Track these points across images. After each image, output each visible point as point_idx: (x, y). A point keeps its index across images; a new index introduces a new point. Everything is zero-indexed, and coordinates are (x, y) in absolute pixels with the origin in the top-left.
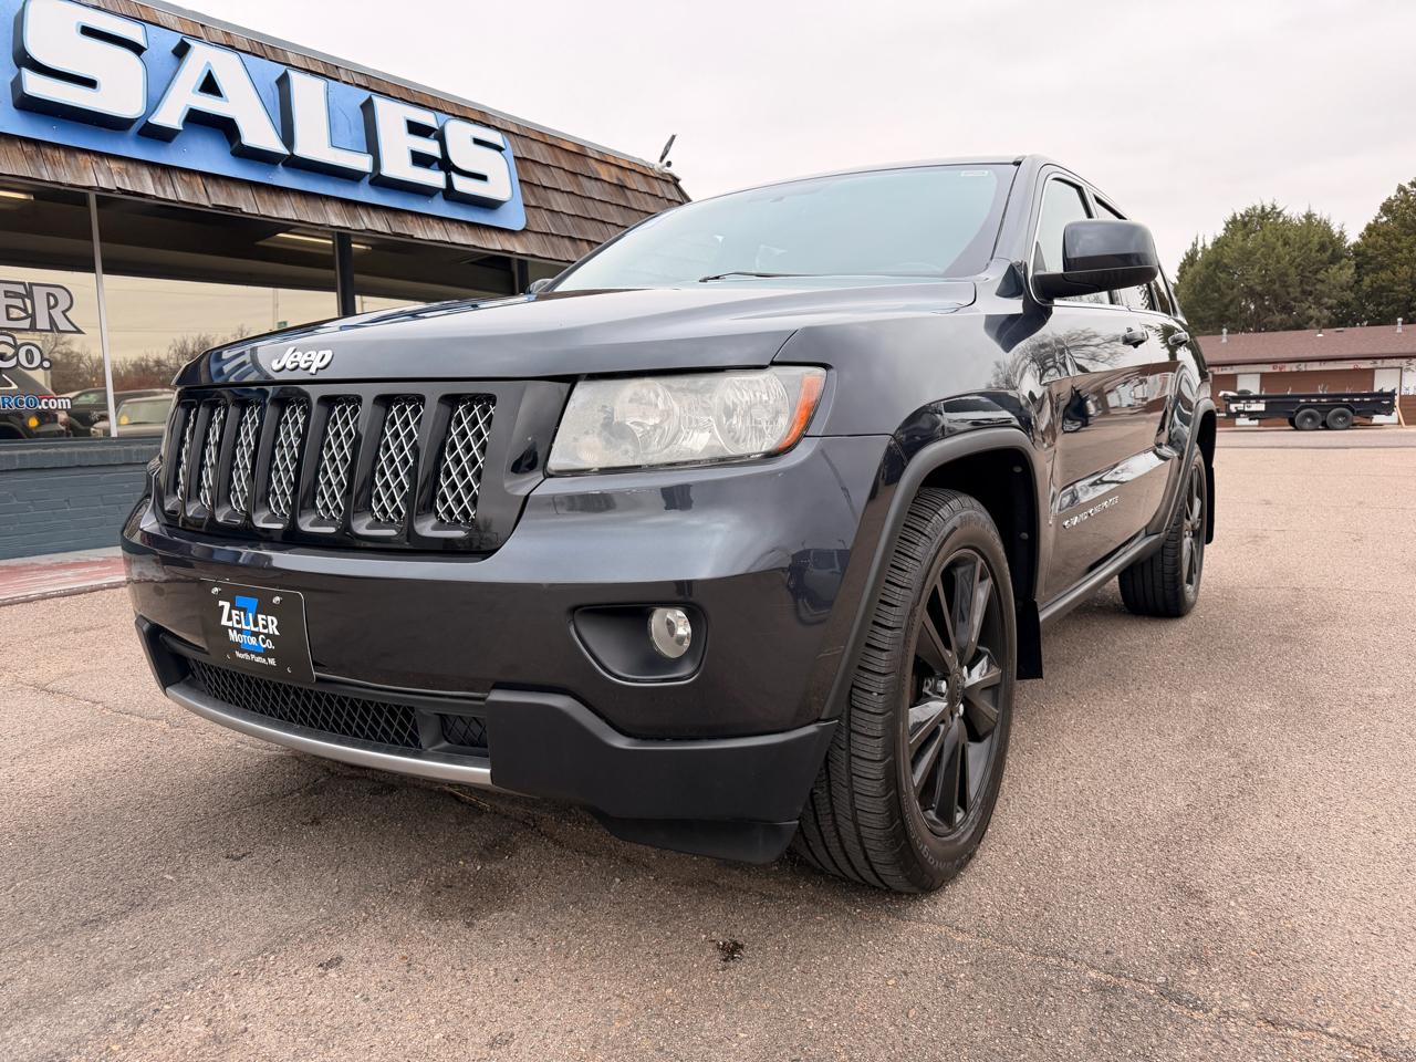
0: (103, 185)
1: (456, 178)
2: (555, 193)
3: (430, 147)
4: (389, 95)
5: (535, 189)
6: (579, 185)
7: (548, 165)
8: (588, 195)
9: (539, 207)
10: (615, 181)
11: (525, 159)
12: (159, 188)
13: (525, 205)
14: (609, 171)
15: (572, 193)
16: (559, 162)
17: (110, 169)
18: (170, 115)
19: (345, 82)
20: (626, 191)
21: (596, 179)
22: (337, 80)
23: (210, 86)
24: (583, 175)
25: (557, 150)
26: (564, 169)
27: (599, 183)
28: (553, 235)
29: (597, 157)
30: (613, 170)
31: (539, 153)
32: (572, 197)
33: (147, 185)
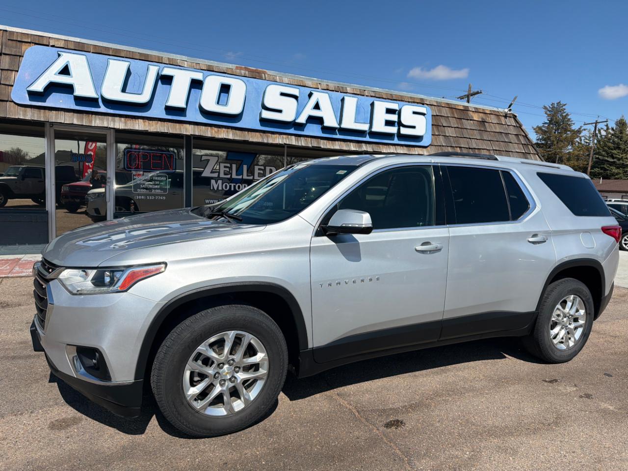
0: (280, 143)
1: (402, 128)
2: (449, 128)
3: (394, 118)
4: (383, 98)
5: (439, 127)
6: (462, 124)
7: (448, 117)
8: (465, 127)
9: (440, 135)
10: (480, 120)
11: (437, 116)
12: (297, 142)
13: (432, 135)
14: (479, 116)
15: (457, 127)
16: (454, 115)
17: (283, 137)
18: (302, 119)
19: (367, 96)
20: (486, 123)
21: (471, 120)
22: (363, 95)
23: (317, 107)
24: (464, 119)
25: (454, 110)
26: (455, 118)
27: (472, 121)
28: (443, 146)
29: (473, 110)
30: (481, 115)
31: (445, 112)
32: (457, 129)
33: (293, 141)
